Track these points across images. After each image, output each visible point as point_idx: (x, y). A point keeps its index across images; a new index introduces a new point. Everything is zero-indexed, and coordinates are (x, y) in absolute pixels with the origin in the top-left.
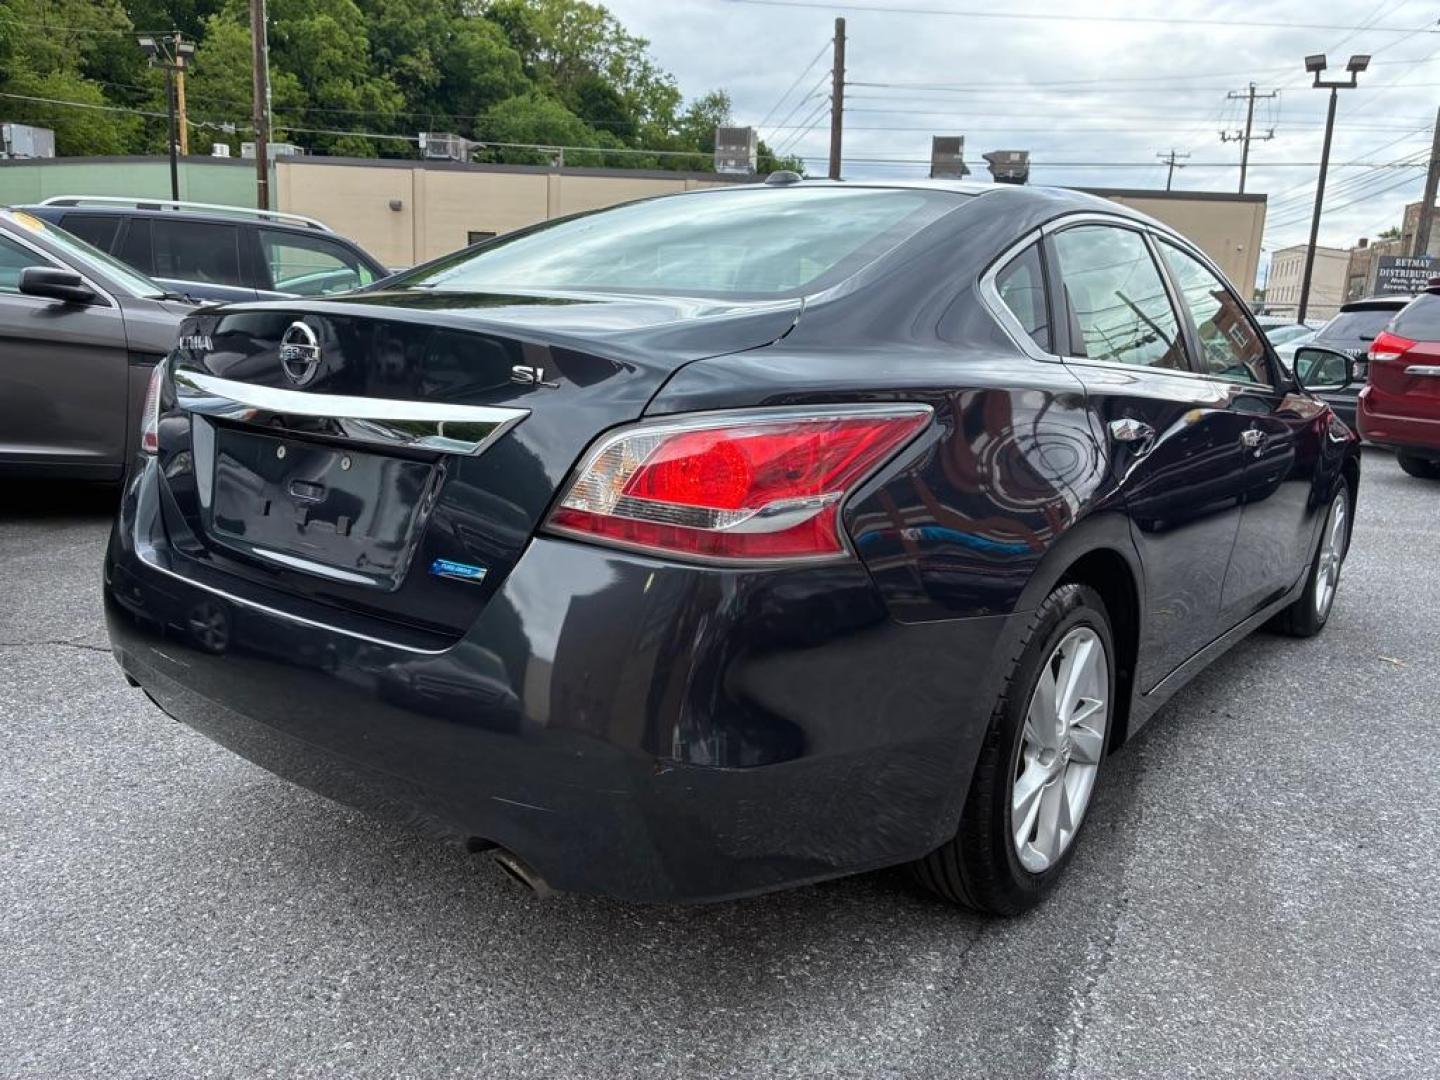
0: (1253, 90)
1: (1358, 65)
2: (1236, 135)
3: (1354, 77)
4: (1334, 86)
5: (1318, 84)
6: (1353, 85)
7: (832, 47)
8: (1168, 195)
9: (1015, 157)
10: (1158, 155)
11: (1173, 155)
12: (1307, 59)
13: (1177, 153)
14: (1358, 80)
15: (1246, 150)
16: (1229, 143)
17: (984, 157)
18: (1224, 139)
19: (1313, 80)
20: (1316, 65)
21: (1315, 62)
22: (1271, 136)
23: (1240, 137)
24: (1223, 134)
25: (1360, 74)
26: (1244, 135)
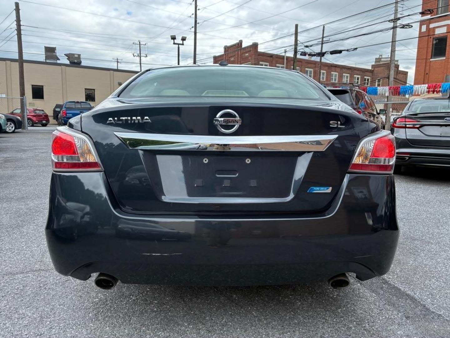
0: (140, 42)
1: (184, 39)
2: (137, 55)
3: (183, 42)
4: (179, 44)
5: (174, 43)
6: (183, 44)
7: (15, 12)
8: (117, 70)
9: (76, 56)
10: (113, 59)
11: (117, 59)
12: (171, 36)
13: (118, 59)
14: (184, 43)
15: (140, 60)
16: (136, 57)
17: (65, 55)
18: (134, 56)
19: (173, 42)
20: (174, 38)
21: (173, 37)
22: (146, 56)
23: (138, 56)
24: (133, 54)
25: (184, 41)
26: (139, 55)
